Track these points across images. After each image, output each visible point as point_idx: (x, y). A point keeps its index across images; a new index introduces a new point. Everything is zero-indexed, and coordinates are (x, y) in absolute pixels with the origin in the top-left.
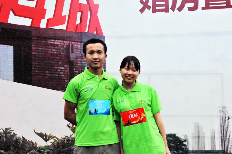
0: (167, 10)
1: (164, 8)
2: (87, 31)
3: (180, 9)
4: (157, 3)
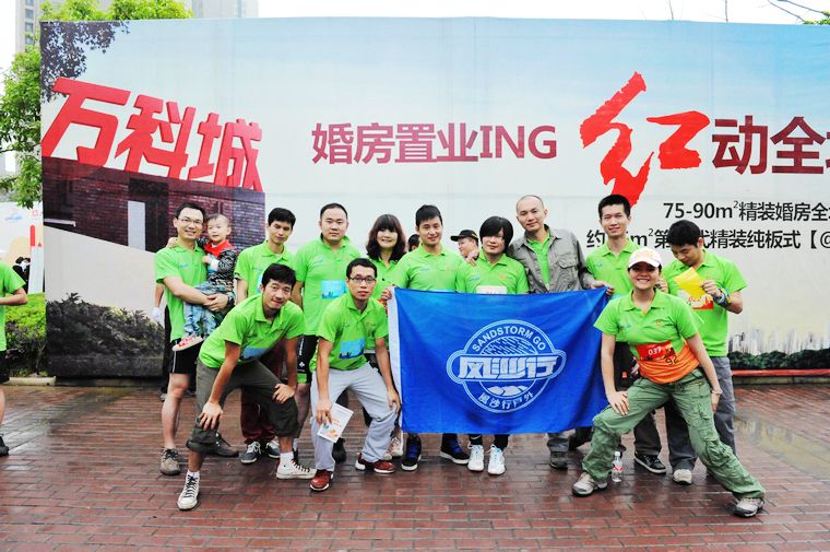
0: (348, 161)
1: (345, 157)
2: (241, 186)
3: (367, 160)
4: (336, 151)
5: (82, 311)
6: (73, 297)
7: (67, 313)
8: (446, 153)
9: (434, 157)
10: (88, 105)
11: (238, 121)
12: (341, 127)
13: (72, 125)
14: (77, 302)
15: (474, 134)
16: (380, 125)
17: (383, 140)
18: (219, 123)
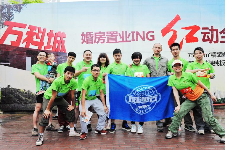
0: (92, 43)
1: (91, 42)
2: (60, 51)
3: (98, 43)
4: (88, 40)
5: (12, 91)
6: (9, 86)
7: (7, 91)
8: (121, 40)
9: (118, 41)
10: (15, 28)
11: (59, 32)
12: (90, 33)
13: (9, 35)
14: (10, 88)
15: (130, 34)
16: (101, 32)
17: (102, 36)
18: (53, 33)
